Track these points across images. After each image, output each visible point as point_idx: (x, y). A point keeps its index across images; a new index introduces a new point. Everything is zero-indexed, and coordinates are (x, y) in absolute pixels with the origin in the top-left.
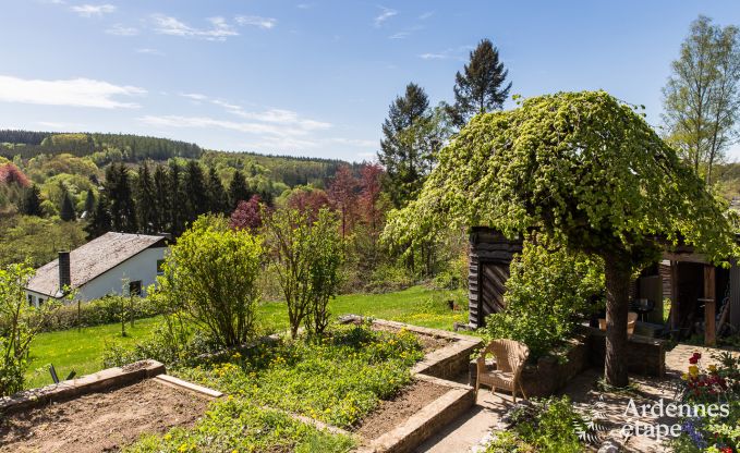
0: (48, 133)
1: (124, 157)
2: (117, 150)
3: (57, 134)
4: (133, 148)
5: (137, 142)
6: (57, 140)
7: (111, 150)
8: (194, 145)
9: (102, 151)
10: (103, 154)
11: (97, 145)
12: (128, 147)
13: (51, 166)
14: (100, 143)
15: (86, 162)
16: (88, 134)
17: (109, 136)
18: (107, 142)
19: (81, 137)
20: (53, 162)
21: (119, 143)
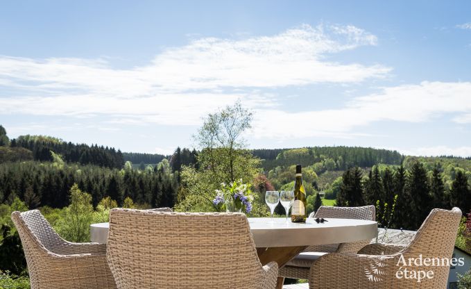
0: (280, 150)
1: (337, 165)
2: (331, 160)
3: (287, 150)
4: (344, 157)
5: (347, 151)
6: (287, 155)
7: (328, 160)
8: (395, 152)
9: (320, 161)
10: (321, 164)
11: (316, 157)
12: (340, 157)
13: (284, 176)
14: (318, 155)
15: (309, 171)
16: (309, 148)
17: (325, 148)
18: (323, 153)
19: (304, 151)
20: (285, 173)
21: (333, 154)
